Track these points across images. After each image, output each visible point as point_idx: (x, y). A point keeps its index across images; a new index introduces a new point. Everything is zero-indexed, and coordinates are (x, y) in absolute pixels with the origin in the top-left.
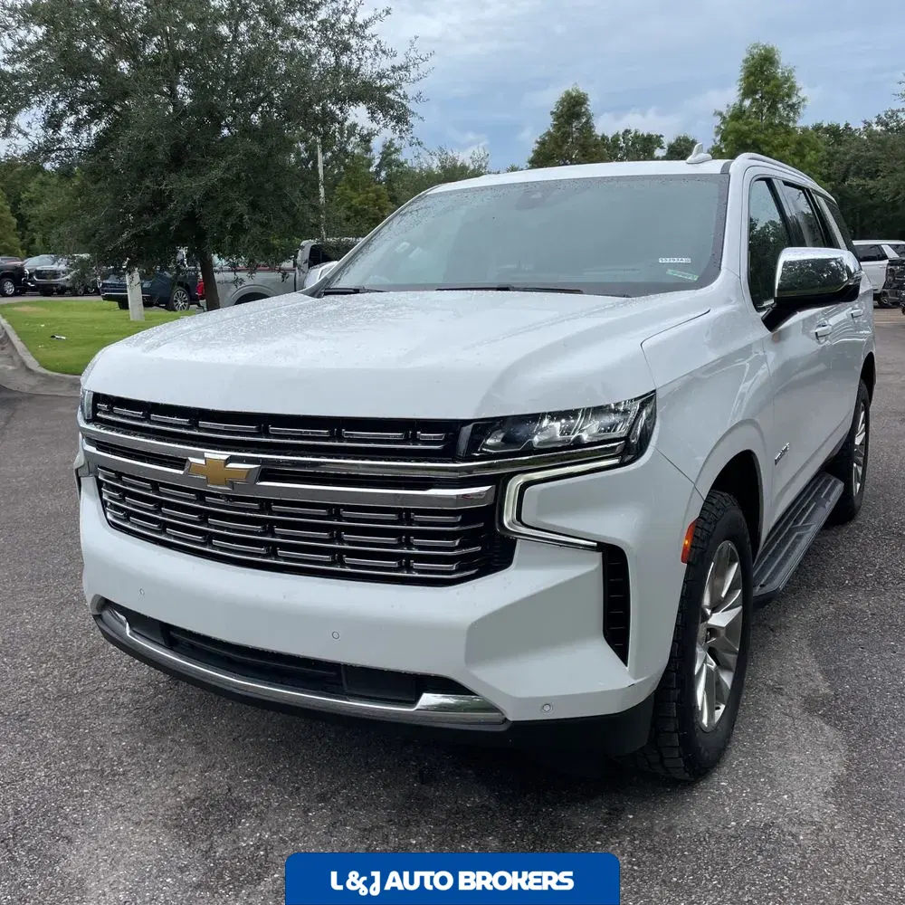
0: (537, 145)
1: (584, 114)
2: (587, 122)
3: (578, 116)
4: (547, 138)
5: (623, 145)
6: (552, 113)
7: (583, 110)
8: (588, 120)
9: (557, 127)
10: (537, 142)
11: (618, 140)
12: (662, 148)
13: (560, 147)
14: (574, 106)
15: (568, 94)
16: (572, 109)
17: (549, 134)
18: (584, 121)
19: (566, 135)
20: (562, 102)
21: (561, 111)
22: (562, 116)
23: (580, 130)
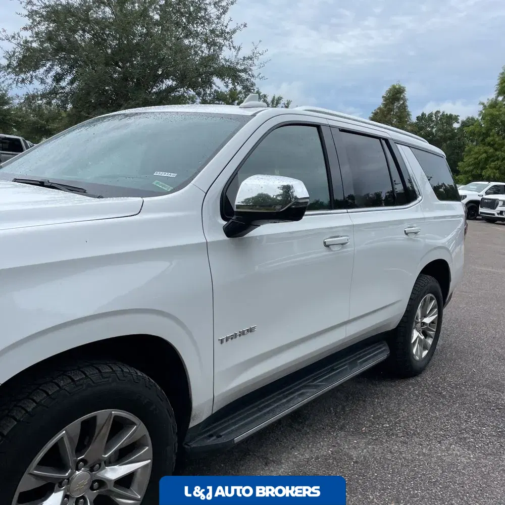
0: (372, 114)
1: (402, 99)
2: (403, 103)
3: (398, 99)
4: (378, 111)
5: (434, 119)
6: (383, 97)
7: (402, 96)
8: (404, 102)
9: (385, 105)
10: (372, 113)
11: (432, 116)
12: (458, 123)
13: (385, 117)
14: (397, 94)
15: (394, 87)
16: (395, 95)
17: (380, 109)
18: (401, 102)
19: (390, 110)
20: (389, 92)
21: (389, 96)
22: (389, 99)
23: (399, 108)
